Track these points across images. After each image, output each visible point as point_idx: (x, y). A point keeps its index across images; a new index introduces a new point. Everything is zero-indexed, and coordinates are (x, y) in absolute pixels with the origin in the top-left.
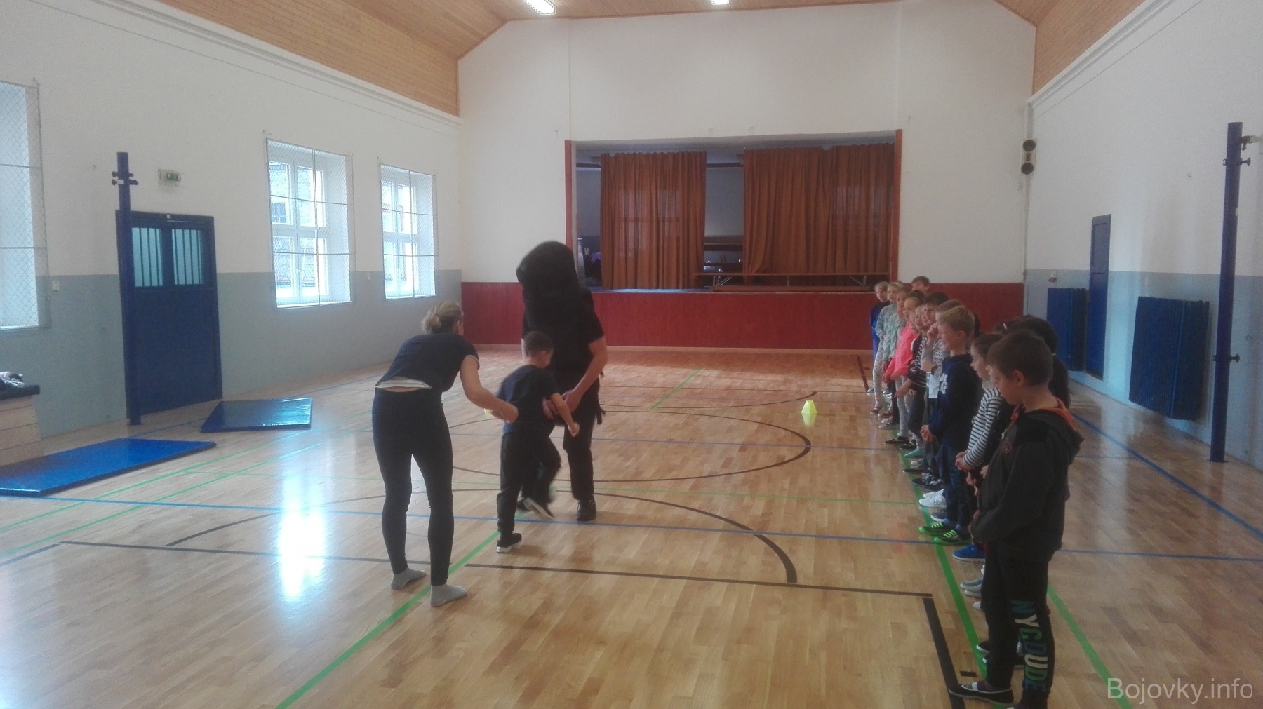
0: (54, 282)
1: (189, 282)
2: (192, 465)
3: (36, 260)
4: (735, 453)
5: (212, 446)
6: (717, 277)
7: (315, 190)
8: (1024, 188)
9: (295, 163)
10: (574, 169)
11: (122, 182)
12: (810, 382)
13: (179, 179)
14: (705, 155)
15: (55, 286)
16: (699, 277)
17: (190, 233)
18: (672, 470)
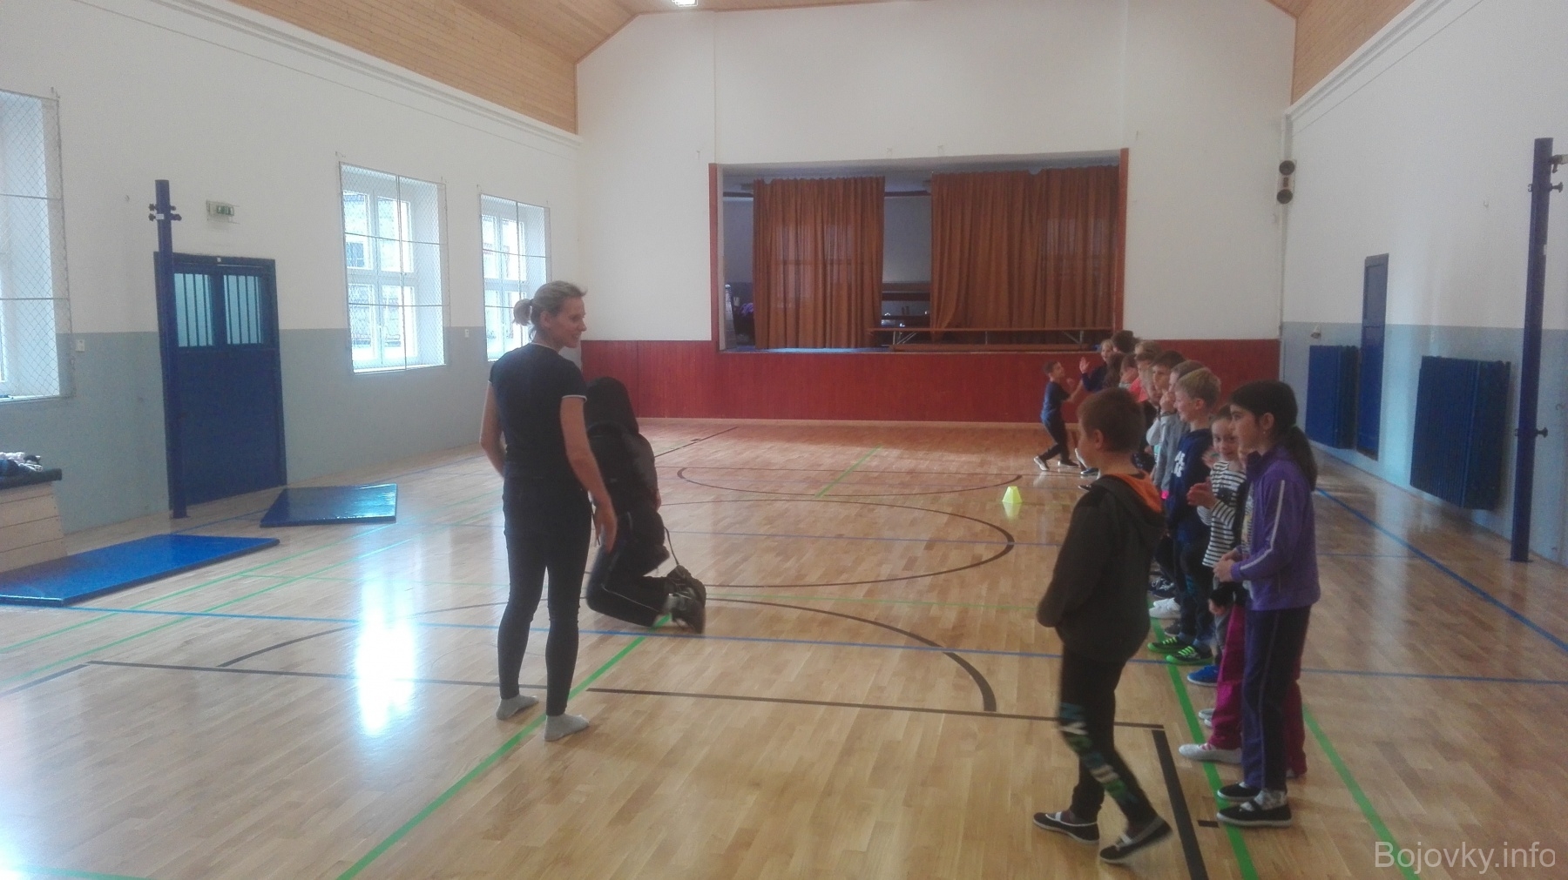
0: (78, 341)
1: (245, 341)
2: (249, 568)
3: (56, 314)
4: (920, 551)
5: (274, 543)
6: (897, 332)
7: (400, 227)
8: (1281, 222)
9: (375, 193)
10: (721, 199)
11: (161, 217)
12: (1013, 464)
13: (232, 213)
14: (884, 182)
15: (80, 346)
16: (876, 333)
17: (246, 281)
18: (842, 573)
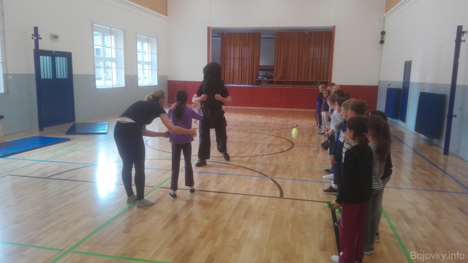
0: (10, 76)
1: (62, 77)
2: (61, 147)
3: (3, 67)
4: (265, 147)
5: (69, 140)
6: (263, 81)
7: (111, 43)
8: (380, 49)
9: (104, 33)
10: (211, 38)
11: (36, 38)
12: (296, 121)
13: (58, 37)
14: (261, 34)
15: (10, 77)
16: (257, 81)
17: (63, 59)
18: (241, 153)
